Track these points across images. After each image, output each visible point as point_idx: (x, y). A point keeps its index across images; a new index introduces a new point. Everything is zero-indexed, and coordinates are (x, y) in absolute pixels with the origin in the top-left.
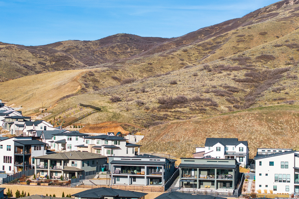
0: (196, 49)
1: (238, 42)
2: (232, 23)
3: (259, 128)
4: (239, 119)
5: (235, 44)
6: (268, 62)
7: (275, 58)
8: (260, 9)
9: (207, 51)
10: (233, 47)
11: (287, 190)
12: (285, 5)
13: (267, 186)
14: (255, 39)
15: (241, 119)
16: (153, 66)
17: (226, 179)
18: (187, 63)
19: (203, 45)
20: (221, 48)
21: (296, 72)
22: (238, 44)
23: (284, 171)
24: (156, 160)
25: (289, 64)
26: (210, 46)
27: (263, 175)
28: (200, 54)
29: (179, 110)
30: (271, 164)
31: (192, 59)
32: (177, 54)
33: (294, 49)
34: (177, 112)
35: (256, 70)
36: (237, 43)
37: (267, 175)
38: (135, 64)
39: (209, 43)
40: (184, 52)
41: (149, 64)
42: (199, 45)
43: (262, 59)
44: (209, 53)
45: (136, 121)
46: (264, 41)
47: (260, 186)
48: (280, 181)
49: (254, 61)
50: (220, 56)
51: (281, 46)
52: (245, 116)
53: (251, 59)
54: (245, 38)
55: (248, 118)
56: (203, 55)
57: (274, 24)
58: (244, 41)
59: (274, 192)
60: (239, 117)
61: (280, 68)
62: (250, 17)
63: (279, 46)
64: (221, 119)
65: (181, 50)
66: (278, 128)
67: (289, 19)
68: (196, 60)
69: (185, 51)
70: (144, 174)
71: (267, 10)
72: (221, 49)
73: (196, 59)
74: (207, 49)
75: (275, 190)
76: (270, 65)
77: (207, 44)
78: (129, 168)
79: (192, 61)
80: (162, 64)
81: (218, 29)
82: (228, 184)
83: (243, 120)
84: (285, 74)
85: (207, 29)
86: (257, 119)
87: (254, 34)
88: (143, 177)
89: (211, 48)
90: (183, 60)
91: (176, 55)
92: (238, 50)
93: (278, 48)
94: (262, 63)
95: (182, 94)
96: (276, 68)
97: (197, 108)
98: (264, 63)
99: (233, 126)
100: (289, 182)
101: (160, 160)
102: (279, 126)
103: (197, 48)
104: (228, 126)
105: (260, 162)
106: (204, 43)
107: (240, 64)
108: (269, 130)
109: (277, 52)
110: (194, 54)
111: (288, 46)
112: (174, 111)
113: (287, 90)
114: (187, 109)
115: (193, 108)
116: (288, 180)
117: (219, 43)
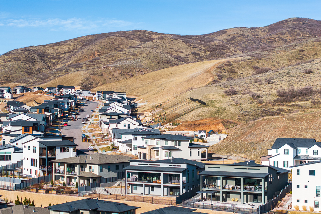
16: (305, 53)
24: (176, 166)
29: (299, 103)
30: (312, 173)
34: (295, 106)
37: (306, 187)
38: (284, 52)
41: (300, 51)
47: (298, 201)
70: (160, 183)
75: (317, 206)
78: (146, 175)
80: (316, 51)
82: (259, 198)
95: (312, 85)
101: (180, 166)
105: (298, 171)
112: (292, 105)
114: (308, 103)
115: (316, 101)
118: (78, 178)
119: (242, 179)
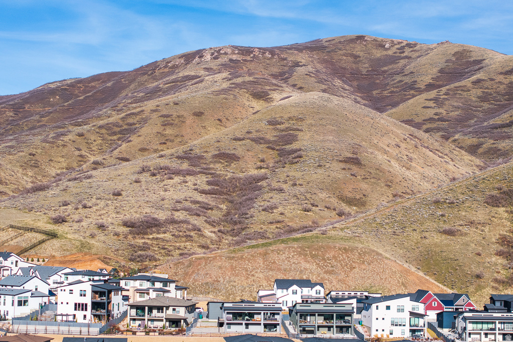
0: (97, 132)
1: (164, 125)
2: (113, 82)
3: (308, 266)
4: (278, 254)
5: (159, 128)
6: (232, 164)
7: (239, 158)
8: (156, 62)
9: (115, 137)
10: (158, 132)
11: (403, 333)
12: (197, 59)
13: (383, 330)
14: (188, 122)
15: (282, 255)
16: (37, 157)
17: (344, 324)
18: (87, 154)
19: (106, 127)
20: (139, 134)
21: (279, 182)
22: (165, 129)
23: (401, 315)
25: (261, 168)
26: (119, 129)
27: (380, 319)
28: (105, 142)
29: (159, 236)
31: (93, 149)
32: (70, 140)
33: (262, 146)
34: (158, 239)
35: (219, 176)
36: (163, 128)
38: (9, 155)
39: (116, 125)
40: (79, 136)
41: (30, 154)
42: (101, 127)
43: (221, 159)
44: (119, 139)
45: (116, 253)
46: (202, 126)
47: (377, 330)
48: (396, 325)
49: (210, 162)
50: (140, 147)
51: (243, 139)
52: (285, 250)
53: (205, 158)
54: (173, 120)
55: (289, 253)
56: (109, 143)
57: (211, 100)
58: (172, 124)
59: (391, 336)
60: (279, 252)
61: (250, 173)
62: (142, 73)
63: (240, 140)
64: (258, 254)
65: (74, 133)
66: (328, 266)
67: (230, 92)
68: (100, 150)
69: (81, 135)
70: (260, 321)
71: (169, 64)
72: (139, 136)
73: (100, 148)
74: (114, 134)
75: (391, 334)
76: (237, 169)
77: (113, 126)
79: (94, 151)
80: (50, 156)
81: (82, 88)
82: (344, 329)
83: (284, 255)
84: (263, 183)
85: (63, 87)
86: (300, 254)
87: (185, 114)
88: (260, 324)
89: (120, 132)
90: (81, 150)
91: (68, 141)
92: (166, 139)
93: (240, 143)
94: (223, 165)
95: (144, 212)
96: (245, 174)
97: (181, 233)
98: (227, 166)
99: (274, 262)
100: (404, 325)
102: (327, 262)
103: (97, 130)
104: (269, 263)
105: (377, 306)
106: (107, 124)
107: (191, 165)
108: (319, 269)
109: (239, 149)
110: (95, 141)
111: (253, 140)
112: (153, 238)
113: (280, 209)
114: (168, 236)
115: (176, 234)
116: (404, 324)
117: (131, 125)
118: (164, 320)
119: (335, 314)
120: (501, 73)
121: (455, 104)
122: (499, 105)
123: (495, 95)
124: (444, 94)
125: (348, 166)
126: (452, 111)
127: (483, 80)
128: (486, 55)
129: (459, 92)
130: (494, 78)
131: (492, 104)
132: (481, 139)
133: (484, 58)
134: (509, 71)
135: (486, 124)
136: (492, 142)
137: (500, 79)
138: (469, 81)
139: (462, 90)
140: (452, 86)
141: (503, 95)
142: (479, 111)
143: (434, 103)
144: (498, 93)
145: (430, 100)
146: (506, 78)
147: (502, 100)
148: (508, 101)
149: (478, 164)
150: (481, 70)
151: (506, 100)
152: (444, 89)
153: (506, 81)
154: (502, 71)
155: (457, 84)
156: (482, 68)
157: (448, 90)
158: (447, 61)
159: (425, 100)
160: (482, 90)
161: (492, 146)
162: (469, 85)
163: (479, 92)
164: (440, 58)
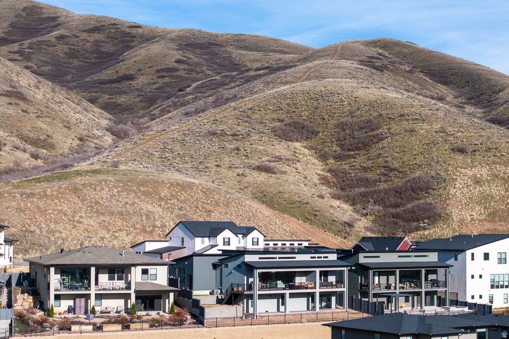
11: (506, 301)
24: (321, 257)
27: (477, 277)
37: (481, 277)
47: (473, 297)
48: (497, 287)
75: (491, 302)
100: (507, 287)
101: (327, 257)
105: (473, 254)
120: (84, 31)
121: (43, 58)
122: (90, 62)
123: (82, 52)
124: (28, 48)
125: (13, 101)
126: (42, 66)
127: (67, 36)
128: (59, 13)
129: (44, 47)
130: (78, 34)
131: (81, 61)
132: (93, 94)
133: (58, 15)
134: (92, 29)
135: (88, 79)
136: (108, 97)
137: (84, 36)
138: (52, 36)
139: (46, 45)
140: (35, 40)
141: (92, 53)
142: (71, 68)
143: (20, 56)
144: (85, 50)
145: (15, 52)
146: (91, 36)
147: (91, 58)
148: (98, 59)
149: (109, 117)
150: (59, 27)
151: (96, 58)
152: (26, 43)
153: (92, 39)
154: (85, 28)
155: (39, 39)
156: (60, 24)
157: (31, 44)
158: (17, 16)
159: (9, 52)
160: (68, 46)
161: (109, 101)
162: (53, 40)
163: (66, 48)
164: (8, 13)
